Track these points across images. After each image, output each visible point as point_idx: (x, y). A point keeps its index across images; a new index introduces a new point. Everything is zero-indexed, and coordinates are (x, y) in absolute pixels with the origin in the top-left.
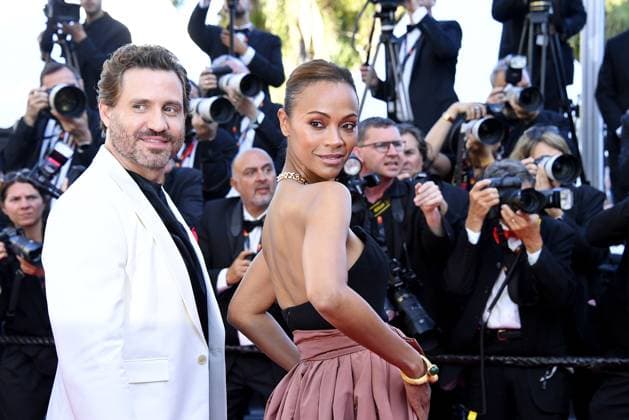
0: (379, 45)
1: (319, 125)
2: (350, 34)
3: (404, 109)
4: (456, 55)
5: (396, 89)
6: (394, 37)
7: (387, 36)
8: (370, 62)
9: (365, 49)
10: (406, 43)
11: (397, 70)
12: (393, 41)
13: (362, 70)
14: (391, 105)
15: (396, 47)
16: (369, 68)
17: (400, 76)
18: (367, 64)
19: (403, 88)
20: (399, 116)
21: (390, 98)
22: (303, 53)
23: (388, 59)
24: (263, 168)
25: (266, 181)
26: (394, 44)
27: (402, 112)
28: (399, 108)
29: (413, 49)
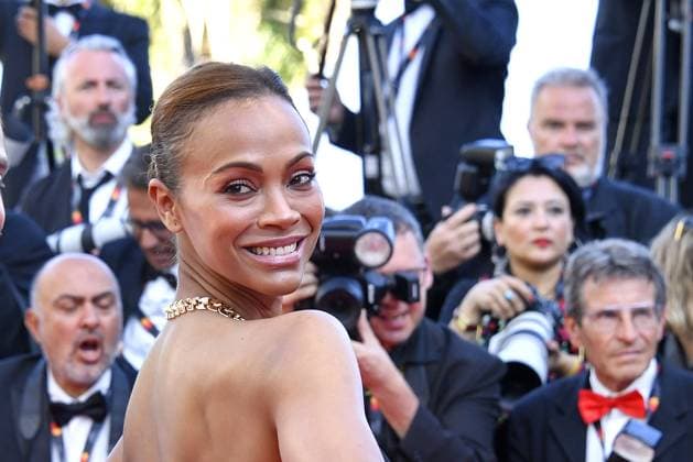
0: (346, 38)
1: (244, 190)
2: (285, 16)
3: (400, 171)
4: (506, 60)
5: (382, 129)
6: (378, 23)
7: (362, 20)
8: (328, 72)
9: (315, 45)
10: (403, 36)
11: (384, 91)
12: (375, 30)
13: (310, 88)
14: (372, 163)
15: (382, 43)
16: (324, 84)
17: (389, 105)
18: (320, 76)
19: (397, 128)
20: (388, 185)
21: (368, 148)
22: (189, 55)
23: (365, 68)
24: (96, 300)
25: (97, 325)
26: (376, 37)
27: (394, 177)
28: (386, 170)
29: (417, 47)
